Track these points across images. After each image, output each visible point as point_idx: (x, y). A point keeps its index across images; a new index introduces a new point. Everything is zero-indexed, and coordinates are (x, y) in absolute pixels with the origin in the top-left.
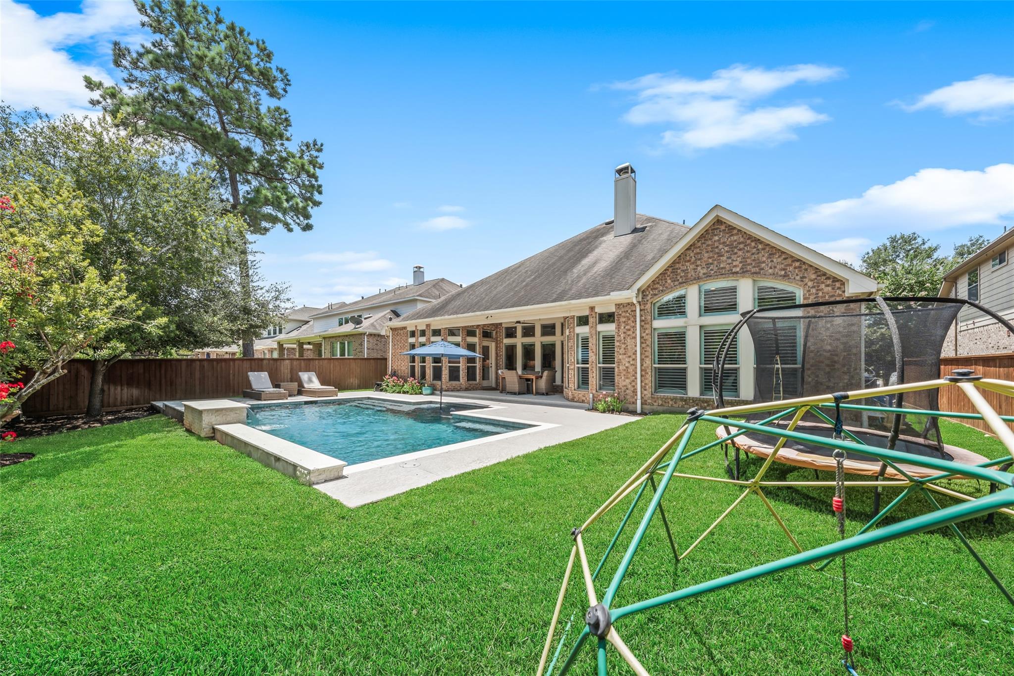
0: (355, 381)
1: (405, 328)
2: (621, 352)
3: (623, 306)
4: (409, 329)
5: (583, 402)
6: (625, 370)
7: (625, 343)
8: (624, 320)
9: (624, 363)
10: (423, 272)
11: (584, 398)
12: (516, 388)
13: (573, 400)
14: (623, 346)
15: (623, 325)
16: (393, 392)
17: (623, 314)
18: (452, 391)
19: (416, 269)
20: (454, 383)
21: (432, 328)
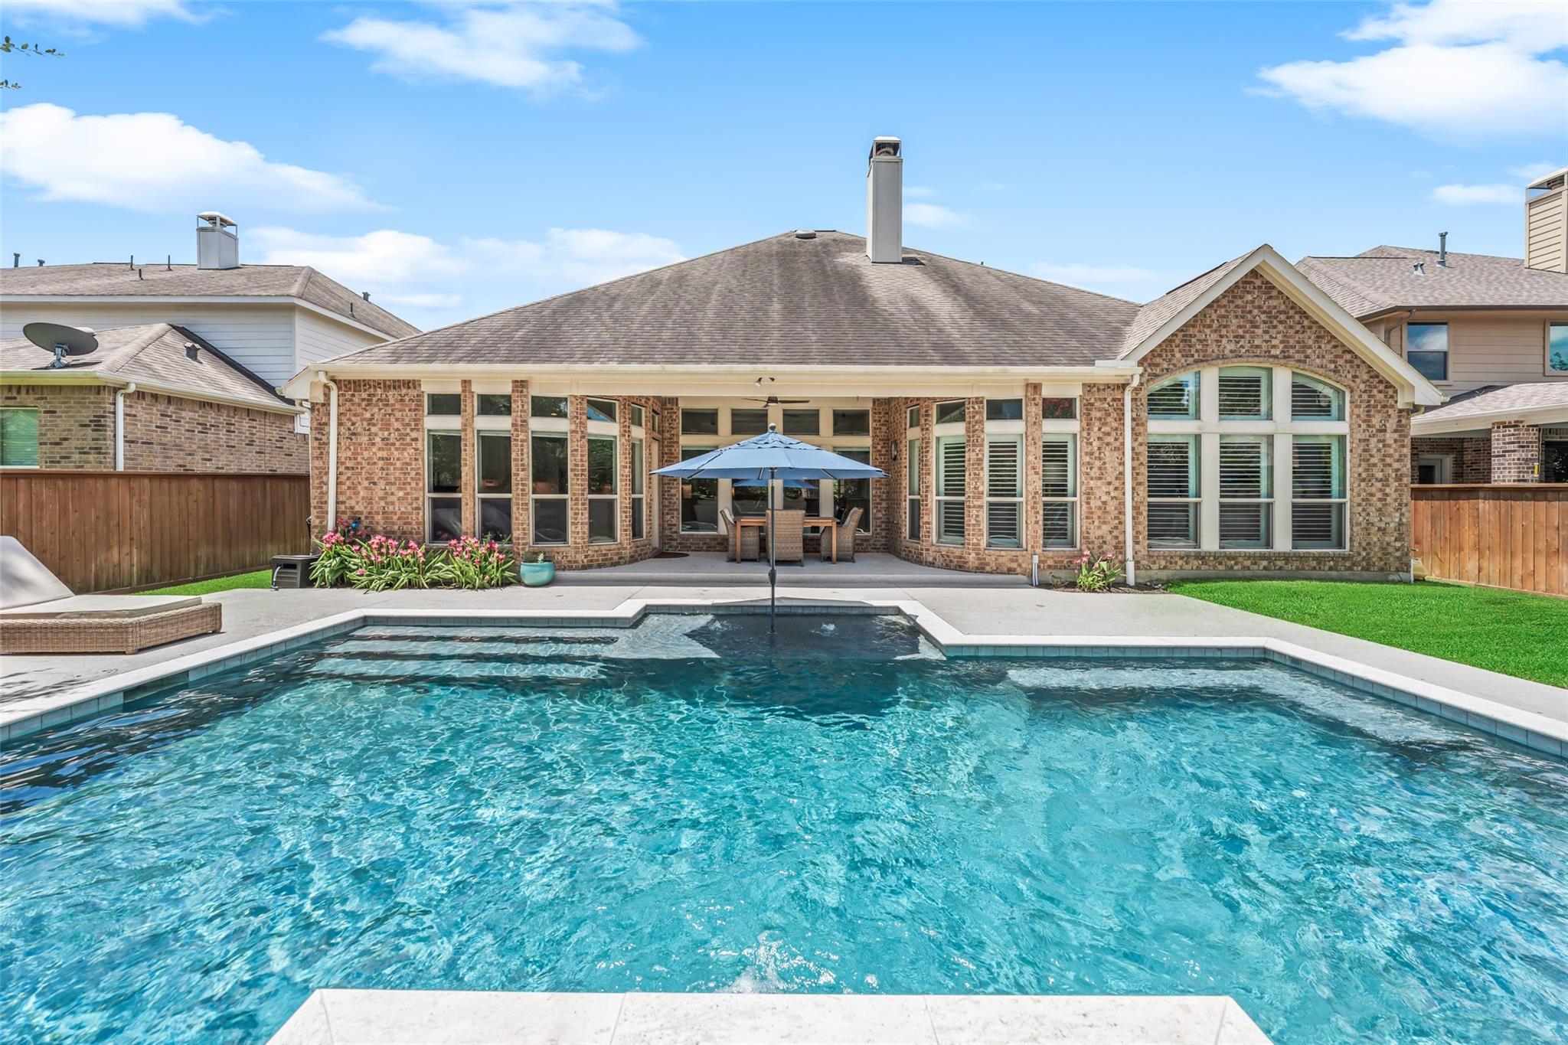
0: (132, 560)
1: (411, 384)
2: (1092, 474)
3: (1099, 390)
4: (427, 389)
5: (1010, 571)
6: (1100, 508)
7: (1100, 459)
8: (1099, 414)
9: (1098, 494)
10: (235, 238)
11: (1014, 565)
12: (797, 549)
13: (980, 569)
14: (1098, 463)
15: (1097, 424)
16: (390, 585)
17: (1097, 404)
18: (600, 566)
19: (207, 224)
20: (604, 545)
21: (535, 391)
